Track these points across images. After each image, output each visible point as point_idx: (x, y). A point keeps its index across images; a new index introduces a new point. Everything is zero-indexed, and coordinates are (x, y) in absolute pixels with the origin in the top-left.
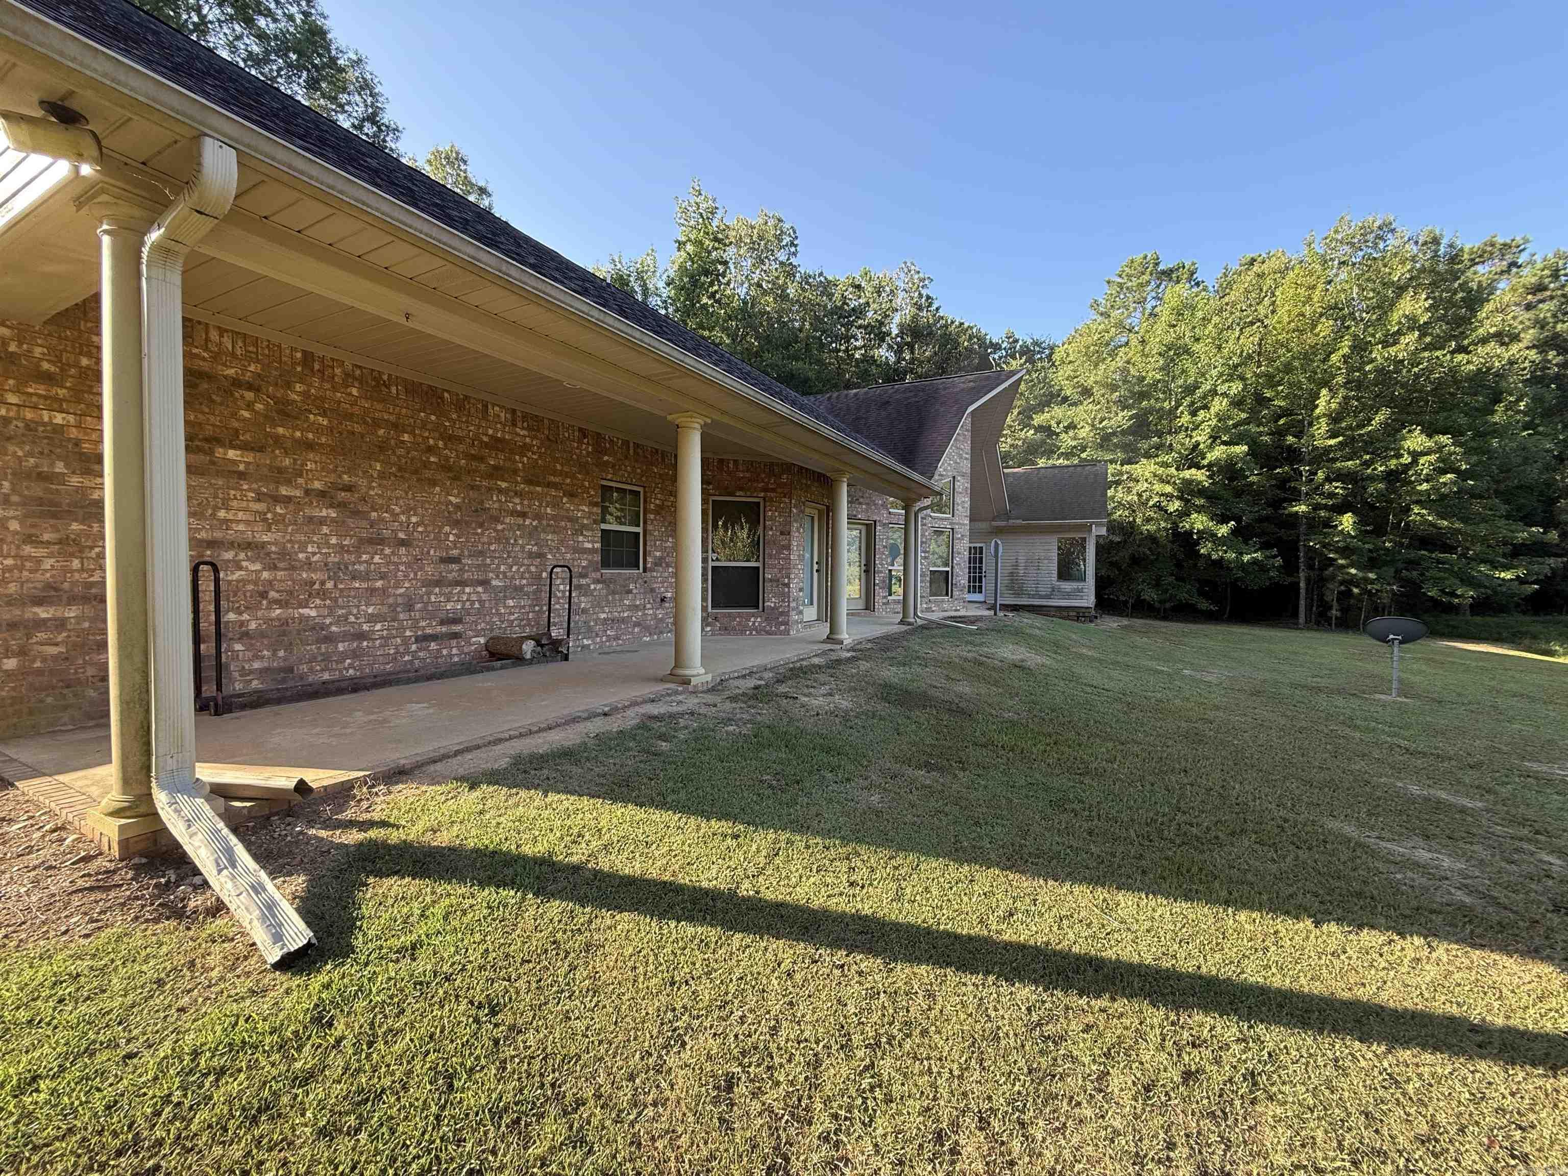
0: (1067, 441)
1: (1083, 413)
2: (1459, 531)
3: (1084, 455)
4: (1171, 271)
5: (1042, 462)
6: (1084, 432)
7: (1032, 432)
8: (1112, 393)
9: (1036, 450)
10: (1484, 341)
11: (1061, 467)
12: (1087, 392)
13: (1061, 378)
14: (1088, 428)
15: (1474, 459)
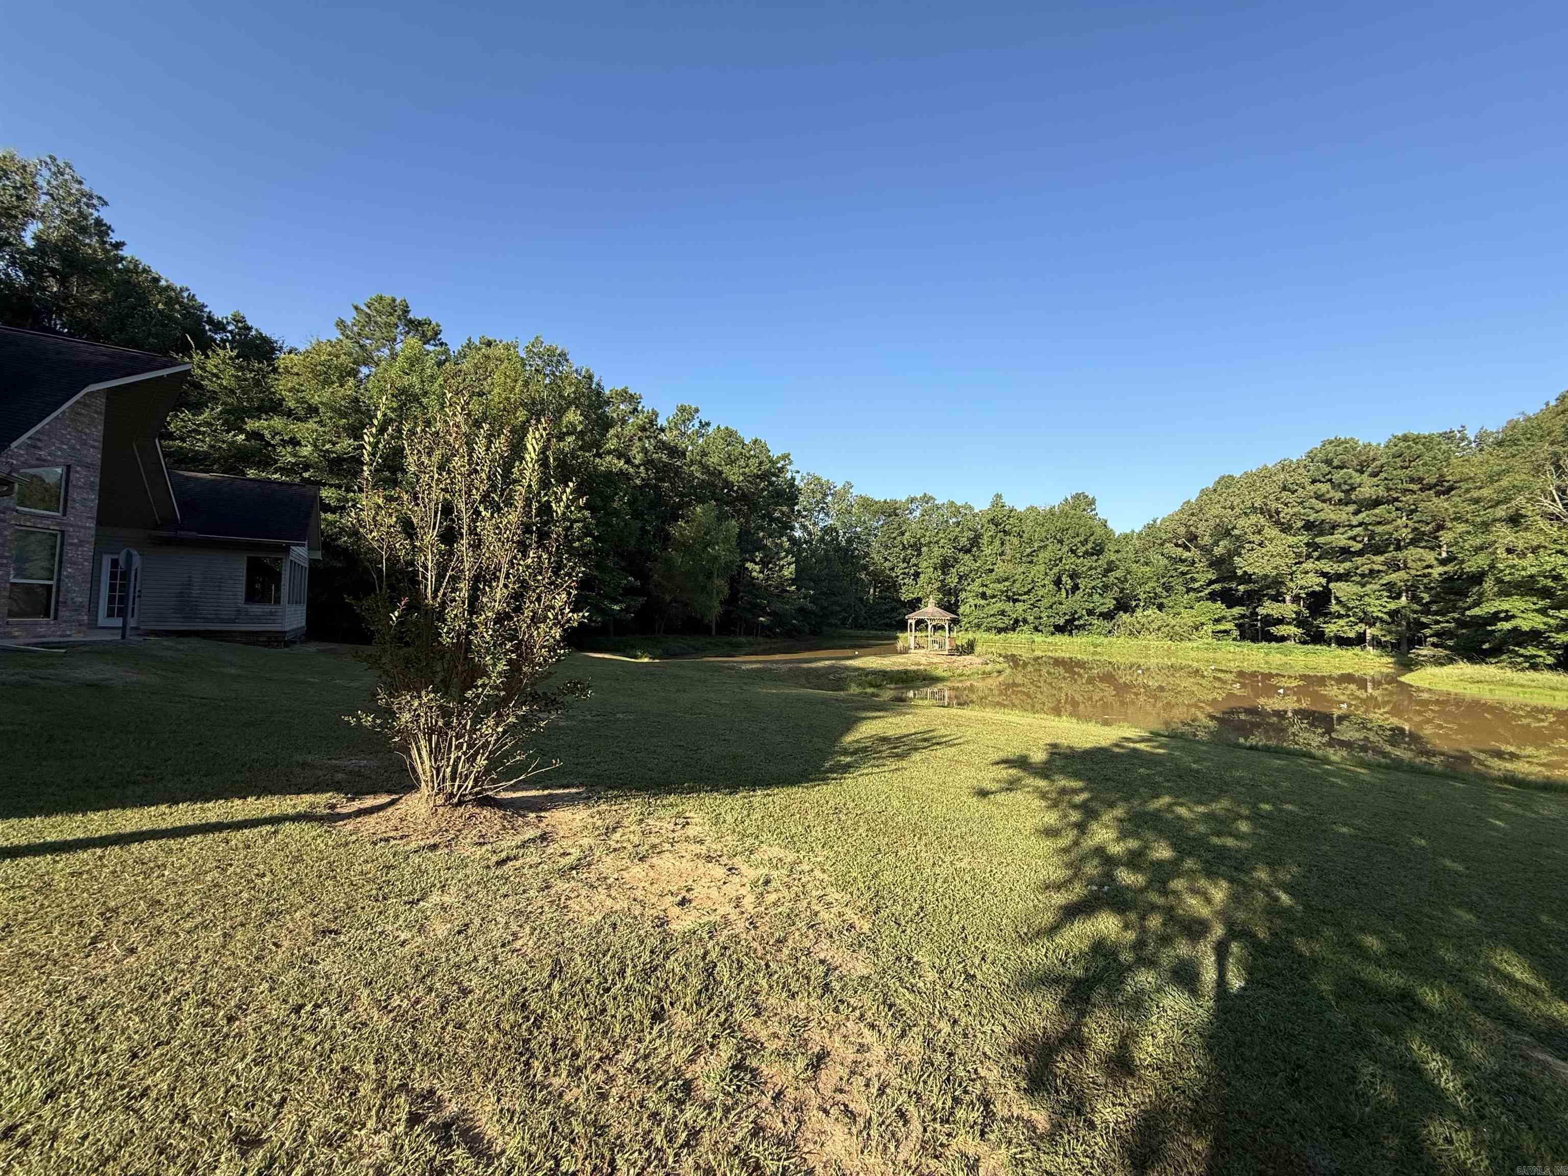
0: (286, 456)
1: (306, 430)
2: (595, 577)
3: (306, 475)
4: (419, 322)
5: (251, 473)
6: (306, 450)
7: (243, 437)
8: (341, 418)
9: (249, 458)
10: (609, 452)
11: (275, 482)
12: (312, 410)
13: (282, 386)
14: (310, 448)
15: (601, 529)
